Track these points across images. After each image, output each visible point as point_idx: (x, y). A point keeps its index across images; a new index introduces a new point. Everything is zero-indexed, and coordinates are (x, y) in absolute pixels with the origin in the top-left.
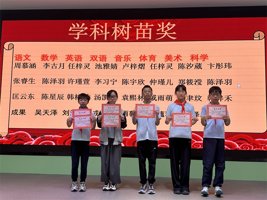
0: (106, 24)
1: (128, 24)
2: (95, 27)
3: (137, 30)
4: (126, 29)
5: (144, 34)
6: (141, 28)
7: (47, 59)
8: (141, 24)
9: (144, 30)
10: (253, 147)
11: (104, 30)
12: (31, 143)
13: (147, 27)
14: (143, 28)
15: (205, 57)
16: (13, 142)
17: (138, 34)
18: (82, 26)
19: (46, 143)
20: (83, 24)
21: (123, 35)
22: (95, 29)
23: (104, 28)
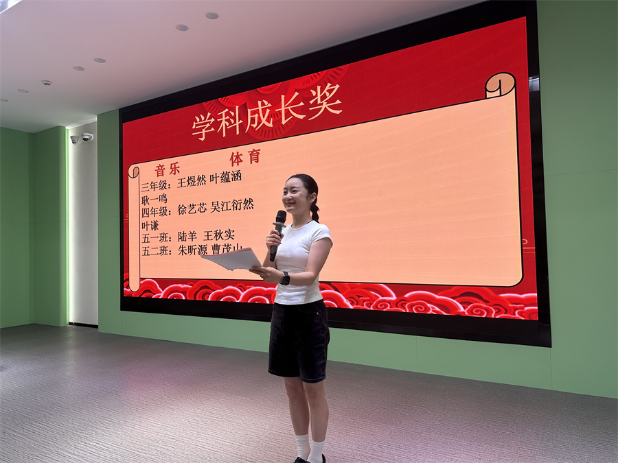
10: (494, 312)
12: (160, 296)
16: (142, 295)
19: (175, 296)
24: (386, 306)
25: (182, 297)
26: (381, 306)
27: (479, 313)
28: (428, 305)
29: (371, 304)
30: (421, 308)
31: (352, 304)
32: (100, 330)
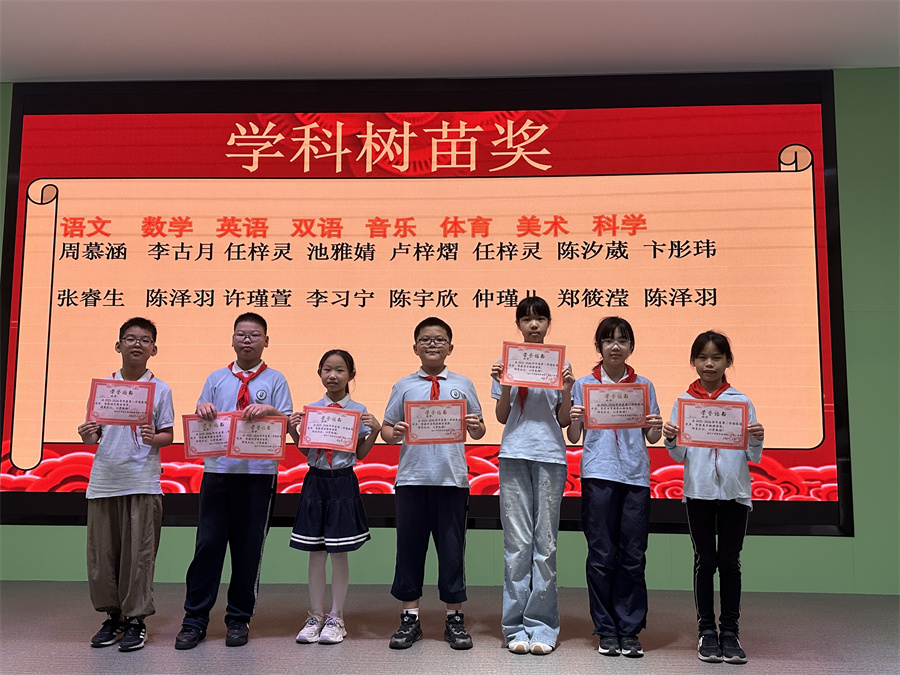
0: (340, 125)
1: (407, 125)
2: (307, 133)
3: (435, 141)
4: (400, 141)
5: (454, 153)
6: (445, 135)
7: (160, 232)
8: (445, 124)
9: (454, 142)
10: (783, 493)
11: (332, 142)
13: (462, 135)
14: (451, 135)
15: (635, 223)
17: (435, 153)
18: (267, 130)
20: (271, 125)
21: (392, 157)
22: (307, 139)
23: (334, 137)
27: (762, 495)
30: (678, 491)
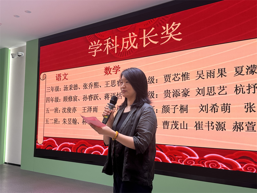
19: (65, 149)
24: (192, 163)
25: (69, 150)
26: (189, 162)
27: (251, 170)
28: (219, 163)
29: (183, 161)
30: (214, 165)
31: (171, 160)
32: (22, 168)
